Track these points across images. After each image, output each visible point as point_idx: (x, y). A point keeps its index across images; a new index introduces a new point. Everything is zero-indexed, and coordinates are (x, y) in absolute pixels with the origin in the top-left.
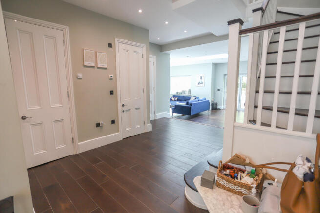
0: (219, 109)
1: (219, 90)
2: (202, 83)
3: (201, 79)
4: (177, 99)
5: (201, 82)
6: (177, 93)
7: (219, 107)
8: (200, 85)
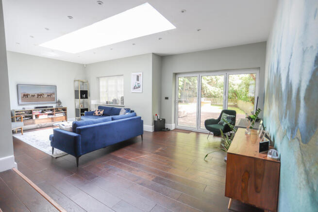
0: (168, 130)
1: (167, 98)
2: (139, 87)
3: (138, 80)
4: (102, 112)
5: (137, 86)
6: (107, 102)
7: (167, 126)
8: (136, 91)
